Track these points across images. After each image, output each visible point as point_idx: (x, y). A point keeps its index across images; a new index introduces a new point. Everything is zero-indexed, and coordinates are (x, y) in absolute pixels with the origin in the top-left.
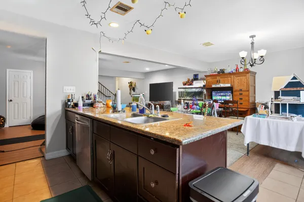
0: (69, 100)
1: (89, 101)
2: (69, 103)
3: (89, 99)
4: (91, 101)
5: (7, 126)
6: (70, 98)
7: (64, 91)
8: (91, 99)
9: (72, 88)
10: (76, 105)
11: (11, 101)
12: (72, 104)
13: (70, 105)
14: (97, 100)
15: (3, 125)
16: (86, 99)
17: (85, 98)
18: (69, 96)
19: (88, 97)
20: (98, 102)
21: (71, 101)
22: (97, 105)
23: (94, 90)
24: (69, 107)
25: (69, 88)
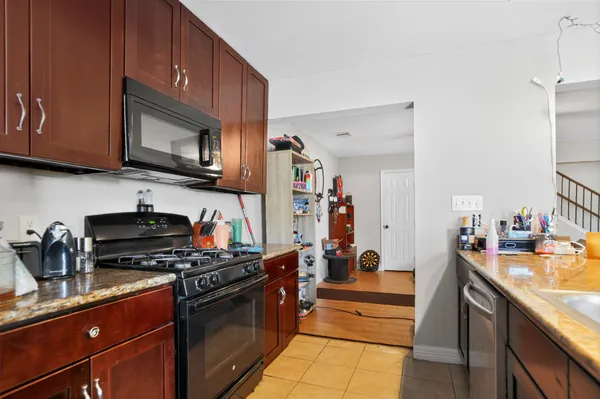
0: (463, 231)
1: (523, 235)
2: (464, 238)
3: (522, 229)
4: (528, 232)
5: (382, 268)
6: (469, 225)
7: (454, 209)
8: (529, 228)
9: (474, 199)
10: (481, 244)
11: (387, 227)
12: (472, 239)
13: (467, 242)
14: (552, 230)
15: (376, 267)
16: (514, 229)
17: (511, 224)
18: (464, 219)
19: (520, 222)
20: (553, 237)
21: (469, 231)
22: (547, 246)
23: (540, 201)
24: (463, 249)
25: (466, 198)
